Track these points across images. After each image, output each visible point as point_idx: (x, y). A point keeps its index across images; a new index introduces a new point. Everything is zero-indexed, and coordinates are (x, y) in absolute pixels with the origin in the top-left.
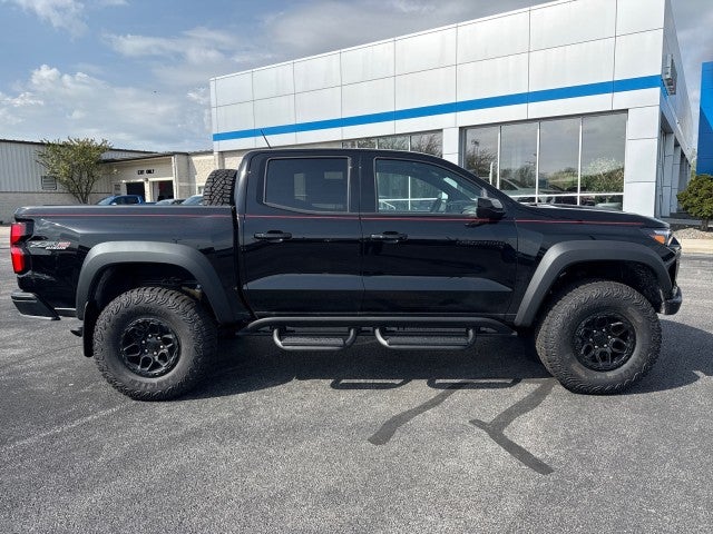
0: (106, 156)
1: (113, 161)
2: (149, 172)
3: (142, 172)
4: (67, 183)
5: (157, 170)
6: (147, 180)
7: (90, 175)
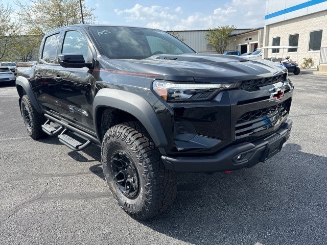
0: (233, 33)
1: (235, 35)
2: (250, 39)
3: (247, 39)
4: (215, 47)
5: (253, 37)
6: (249, 43)
7: (226, 43)
